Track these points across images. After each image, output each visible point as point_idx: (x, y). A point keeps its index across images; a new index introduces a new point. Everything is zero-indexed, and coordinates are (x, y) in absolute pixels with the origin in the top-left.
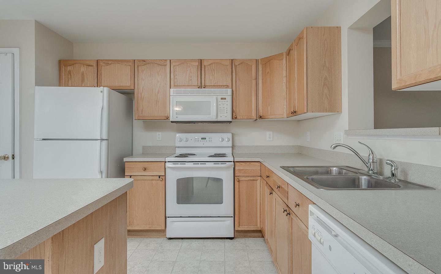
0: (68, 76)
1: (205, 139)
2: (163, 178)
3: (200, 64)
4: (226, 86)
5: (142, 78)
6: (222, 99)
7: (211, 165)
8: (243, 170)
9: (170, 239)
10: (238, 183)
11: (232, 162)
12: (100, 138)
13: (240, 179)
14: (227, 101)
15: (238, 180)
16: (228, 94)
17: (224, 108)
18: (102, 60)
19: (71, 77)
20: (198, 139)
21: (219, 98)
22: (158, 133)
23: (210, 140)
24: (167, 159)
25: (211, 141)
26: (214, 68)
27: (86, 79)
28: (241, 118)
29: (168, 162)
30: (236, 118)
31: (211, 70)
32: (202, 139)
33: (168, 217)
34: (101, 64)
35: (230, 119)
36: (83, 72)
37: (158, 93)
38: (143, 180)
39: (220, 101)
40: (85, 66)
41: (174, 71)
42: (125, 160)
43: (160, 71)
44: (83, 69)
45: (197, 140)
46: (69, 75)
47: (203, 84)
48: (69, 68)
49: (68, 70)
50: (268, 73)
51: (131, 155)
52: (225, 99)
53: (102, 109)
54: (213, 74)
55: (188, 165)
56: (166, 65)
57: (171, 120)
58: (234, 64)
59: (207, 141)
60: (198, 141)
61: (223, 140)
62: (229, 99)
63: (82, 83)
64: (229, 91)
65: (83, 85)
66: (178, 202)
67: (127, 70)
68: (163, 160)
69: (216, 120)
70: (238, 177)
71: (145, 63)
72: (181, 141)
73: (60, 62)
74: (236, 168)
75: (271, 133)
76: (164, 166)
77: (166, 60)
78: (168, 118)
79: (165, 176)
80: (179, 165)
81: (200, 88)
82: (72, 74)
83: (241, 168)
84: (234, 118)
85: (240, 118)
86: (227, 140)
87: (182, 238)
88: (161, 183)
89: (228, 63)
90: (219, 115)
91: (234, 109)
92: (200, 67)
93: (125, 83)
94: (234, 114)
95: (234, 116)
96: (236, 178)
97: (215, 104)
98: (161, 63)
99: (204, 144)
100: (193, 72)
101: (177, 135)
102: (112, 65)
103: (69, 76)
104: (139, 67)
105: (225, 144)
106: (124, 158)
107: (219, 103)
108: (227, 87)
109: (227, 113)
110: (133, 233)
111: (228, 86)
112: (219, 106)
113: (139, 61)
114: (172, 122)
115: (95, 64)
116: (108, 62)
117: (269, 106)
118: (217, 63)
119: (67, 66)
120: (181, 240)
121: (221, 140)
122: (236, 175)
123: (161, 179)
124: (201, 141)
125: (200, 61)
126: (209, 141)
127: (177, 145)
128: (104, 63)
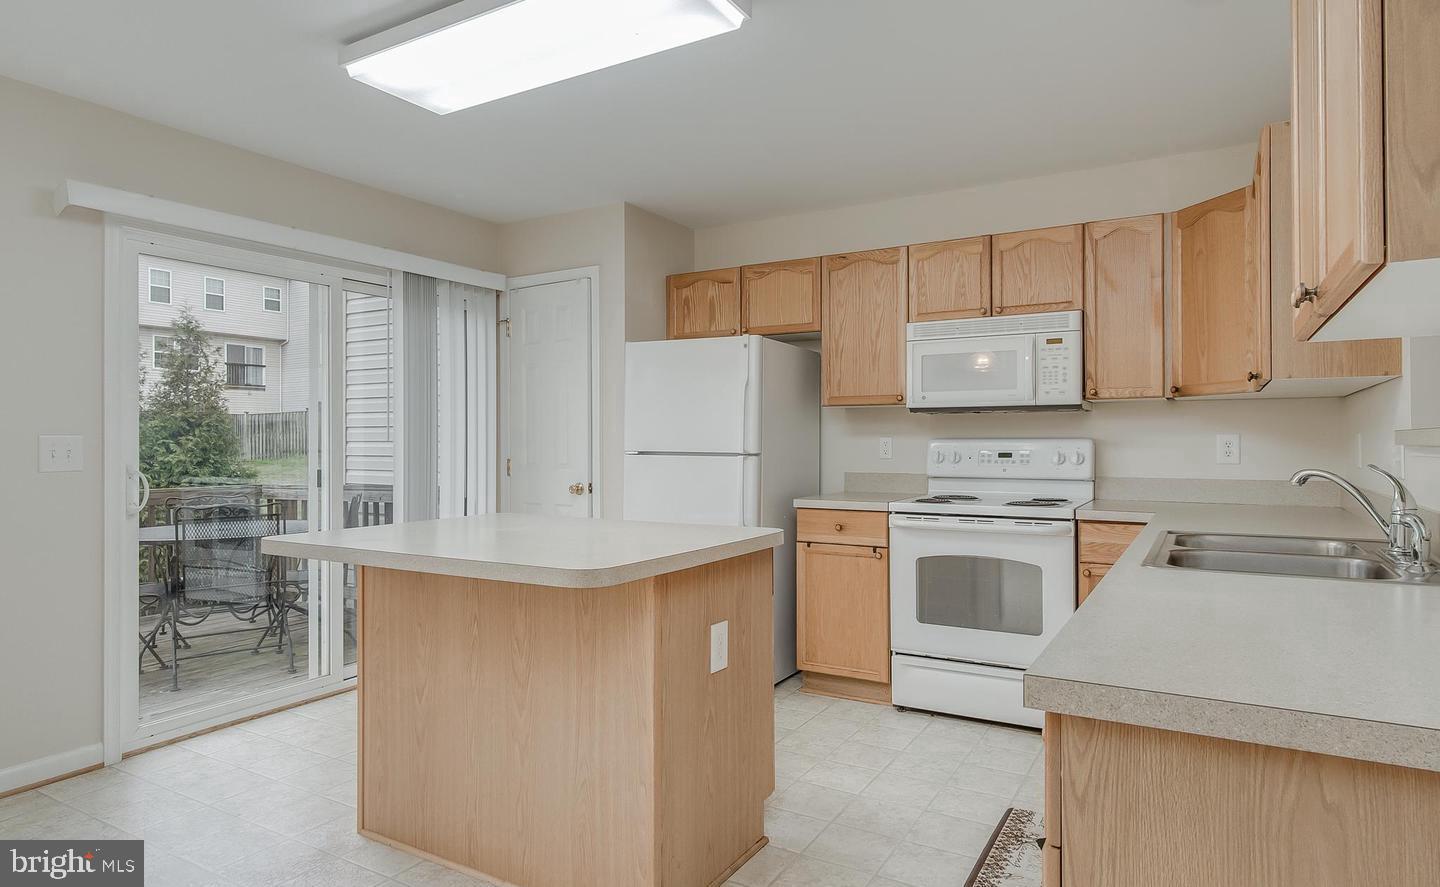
0: (684, 310)
1: (1009, 455)
2: (882, 552)
3: (988, 249)
4: (1065, 305)
5: (840, 301)
6: (1049, 341)
7: (1010, 525)
8: (1103, 545)
9: (902, 709)
10: (1087, 580)
11: (1069, 520)
12: (741, 452)
13: (1095, 572)
14: (1066, 349)
15: (1087, 573)
16: (1067, 327)
17: (1056, 367)
18: (750, 267)
19: (689, 313)
20: (989, 455)
21: (1042, 339)
22: (883, 440)
23: (1024, 459)
24: (894, 506)
25: (1028, 462)
26: (1028, 256)
27: (717, 315)
28: (1114, 395)
29: (897, 513)
30: (1096, 394)
31: (1021, 263)
32: (1001, 455)
33: (897, 653)
34: (749, 275)
35: (1075, 398)
36: (713, 298)
37: (877, 336)
38: (836, 554)
39: (1043, 350)
40: (716, 283)
41: (919, 277)
42: (797, 503)
43: (882, 278)
44: (712, 291)
45: (986, 459)
46: (686, 308)
47: (997, 302)
48: (685, 292)
49: (684, 297)
50: (1200, 252)
51: (819, 493)
52: (1060, 341)
53: (747, 384)
54: (1027, 272)
55: (944, 522)
56: (896, 262)
57: (910, 404)
58: (1091, 238)
59: (1013, 462)
60: (989, 461)
61: (1062, 460)
62: (1072, 341)
63: (710, 326)
64: (1074, 318)
65: (713, 328)
66: (922, 618)
67: (804, 283)
68: (882, 506)
69: (1033, 403)
70: (1086, 566)
71: (845, 261)
72: (940, 459)
73: (668, 278)
74: (1083, 539)
75: (1234, 439)
76: (885, 522)
77: (896, 249)
78: (901, 399)
79: (888, 548)
80: (922, 522)
81: (989, 313)
82: (691, 306)
83: (1099, 541)
84: (1088, 395)
85: (1107, 396)
86: (1074, 459)
87: (933, 713)
88: (880, 565)
89: (1072, 236)
90: (1042, 388)
91: (1090, 368)
92: (988, 256)
93: (799, 316)
94: (1090, 384)
95: (1088, 389)
96: (1081, 567)
97: (1027, 358)
98: (886, 257)
99: (1004, 470)
100: (969, 269)
101: (933, 445)
102: (772, 274)
103: (686, 311)
104: (832, 273)
105: (1068, 470)
106: (795, 500)
107: (1040, 354)
108: (1068, 305)
109: (1065, 380)
110: (815, 681)
111: (1069, 302)
112: (1041, 364)
113: (832, 258)
114: (912, 410)
115: (736, 278)
116: (763, 270)
117: (1203, 354)
118: (1037, 240)
119: (682, 289)
120: (927, 717)
121: (1056, 459)
122: (1082, 559)
123: (878, 556)
124: (996, 462)
125: (987, 239)
126: (1022, 461)
127: (930, 473)
128: (755, 272)
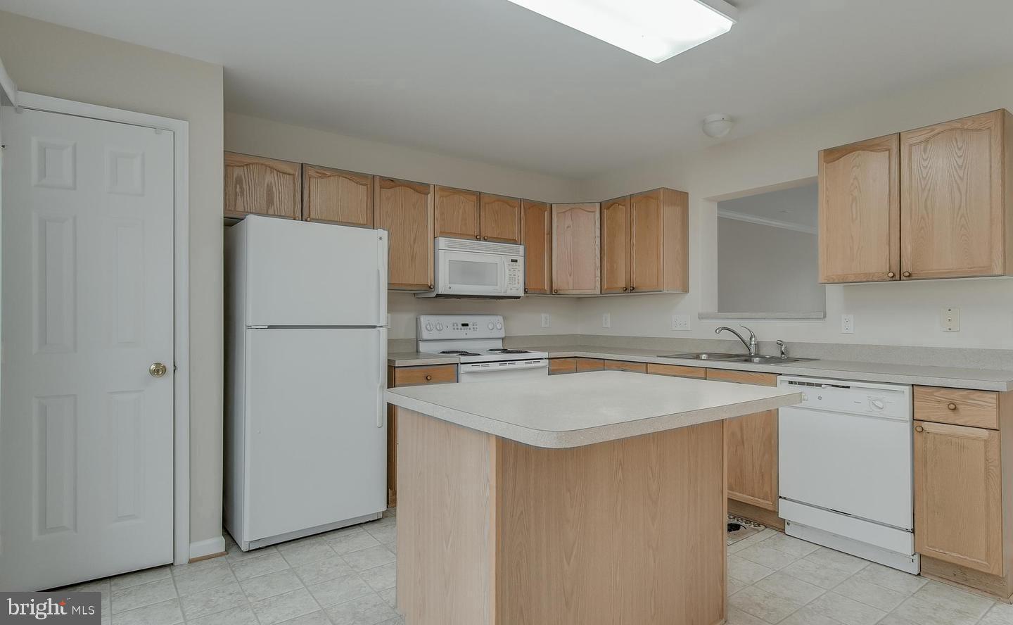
0: (236, 188)
1: (467, 325)
3: (478, 200)
5: (387, 212)
6: (512, 260)
12: (376, 325)
14: (518, 266)
16: (519, 254)
18: (312, 166)
19: (242, 192)
20: (457, 325)
21: (509, 259)
23: (475, 327)
27: (276, 200)
31: (494, 211)
32: (463, 325)
34: (312, 173)
36: (271, 183)
37: (414, 243)
40: (275, 172)
44: (269, 178)
45: (456, 327)
46: (238, 186)
47: (482, 234)
49: (235, 176)
52: (516, 261)
56: (428, 194)
57: (441, 291)
59: (469, 329)
60: (458, 328)
62: (521, 262)
63: (268, 208)
64: (522, 249)
65: (271, 212)
67: (360, 193)
69: (505, 294)
71: (392, 183)
72: (431, 328)
75: (548, 316)
78: (430, 288)
82: (244, 186)
86: (498, 326)
90: (509, 286)
92: (478, 203)
93: (357, 217)
98: (421, 189)
99: (467, 334)
100: (468, 210)
102: (332, 178)
103: (238, 190)
104: (382, 190)
108: (520, 241)
109: (518, 283)
113: (383, 179)
115: (296, 172)
116: (325, 172)
117: (570, 275)
118: (501, 202)
119: (233, 166)
121: (490, 327)
124: (461, 329)
126: (473, 328)
128: (317, 172)
